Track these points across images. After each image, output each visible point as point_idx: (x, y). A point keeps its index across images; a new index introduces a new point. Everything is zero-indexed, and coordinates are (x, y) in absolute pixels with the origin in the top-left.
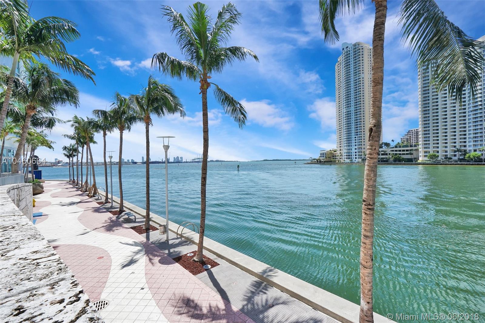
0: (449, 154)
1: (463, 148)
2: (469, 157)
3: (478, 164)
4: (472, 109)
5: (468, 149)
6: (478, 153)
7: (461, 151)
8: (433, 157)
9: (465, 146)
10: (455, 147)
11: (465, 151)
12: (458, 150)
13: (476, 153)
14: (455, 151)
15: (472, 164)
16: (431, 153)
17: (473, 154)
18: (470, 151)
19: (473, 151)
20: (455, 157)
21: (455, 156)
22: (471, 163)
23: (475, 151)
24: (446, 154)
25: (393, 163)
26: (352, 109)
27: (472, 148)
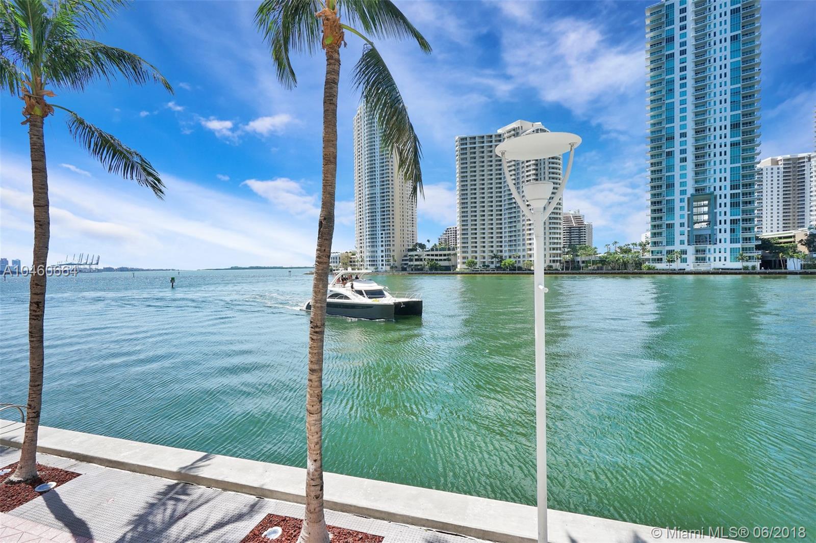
0: (487, 260)
1: (499, 254)
2: (505, 264)
3: (512, 274)
4: (507, 207)
5: (504, 254)
6: (513, 260)
7: (497, 258)
8: (472, 264)
9: (501, 251)
10: (492, 252)
11: (501, 257)
12: (495, 256)
13: (511, 260)
14: (492, 258)
15: (507, 274)
16: (470, 259)
17: (508, 261)
18: (506, 257)
19: (508, 257)
20: (493, 265)
21: (492, 263)
22: (507, 272)
23: (510, 257)
24: (484, 260)
25: (429, 272)
26: (378, 190)
27: (507, 254)
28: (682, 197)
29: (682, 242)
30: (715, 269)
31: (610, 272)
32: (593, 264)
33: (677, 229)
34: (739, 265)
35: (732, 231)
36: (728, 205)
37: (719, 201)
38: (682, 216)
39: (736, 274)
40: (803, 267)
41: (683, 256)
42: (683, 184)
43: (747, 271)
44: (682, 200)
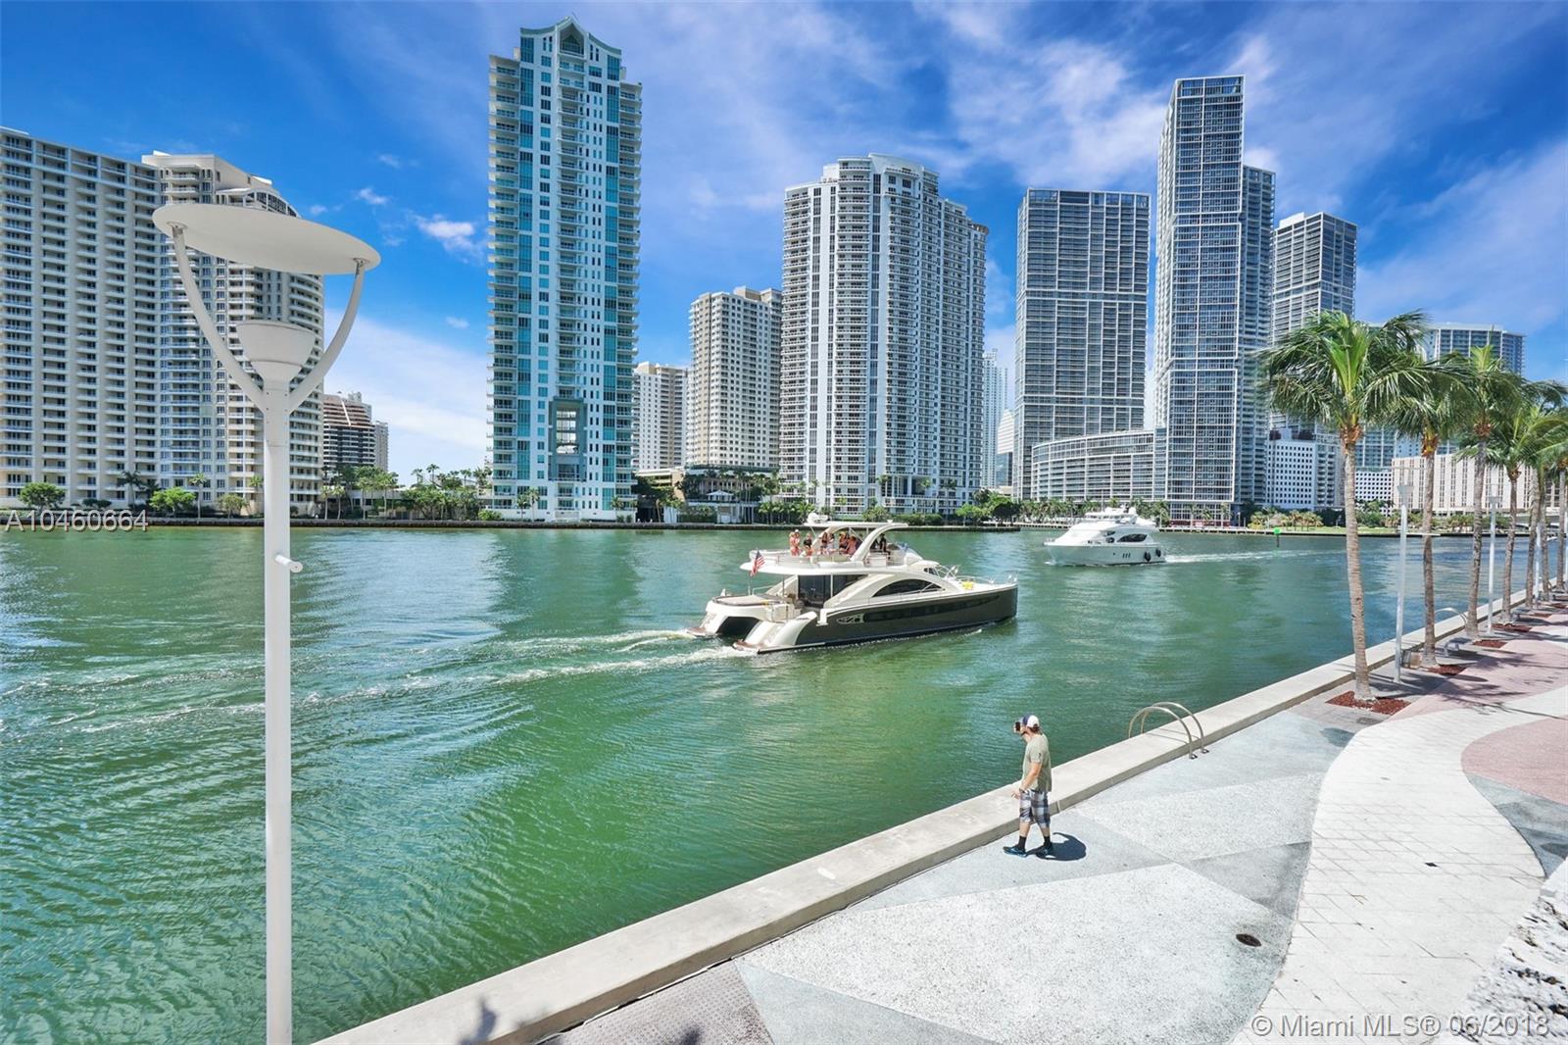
0: (101, 489)
1: (144, 473)
2: (162, 501)
3: (185, 524)
5: (159, 475)
6: (187, 491)
7: (138, 483)
8: (44, 496)
9: (151, 467)
10: (120, 466)
11: (151, 482)
12: (131, 479)
13: (182, 489)
14: (121, 482)
15: (170, 524)
16: (37, 482)
17: (171, 492)
18: (165, 482)
19: (172, 483)
20: (121, 501)
21: (120, 495)
22: (167, 520)
23: (179, 483)
24: (91, 488)
27: (170, 475)
28: (542, 399)
29: (540, 475)
30: (583, 520)
31: (422, 522)
32: (389, 506)
33: (534, 452)
34: (611, 515)
35: (606, 462)
36: (601, 422)
37: (590, 415)
38: (541, 432)
39: (609, 528)
40: (680, 518)
41: (543, 498)
42: (543, 378)
43: (622, 524)
44: (541, 405)
